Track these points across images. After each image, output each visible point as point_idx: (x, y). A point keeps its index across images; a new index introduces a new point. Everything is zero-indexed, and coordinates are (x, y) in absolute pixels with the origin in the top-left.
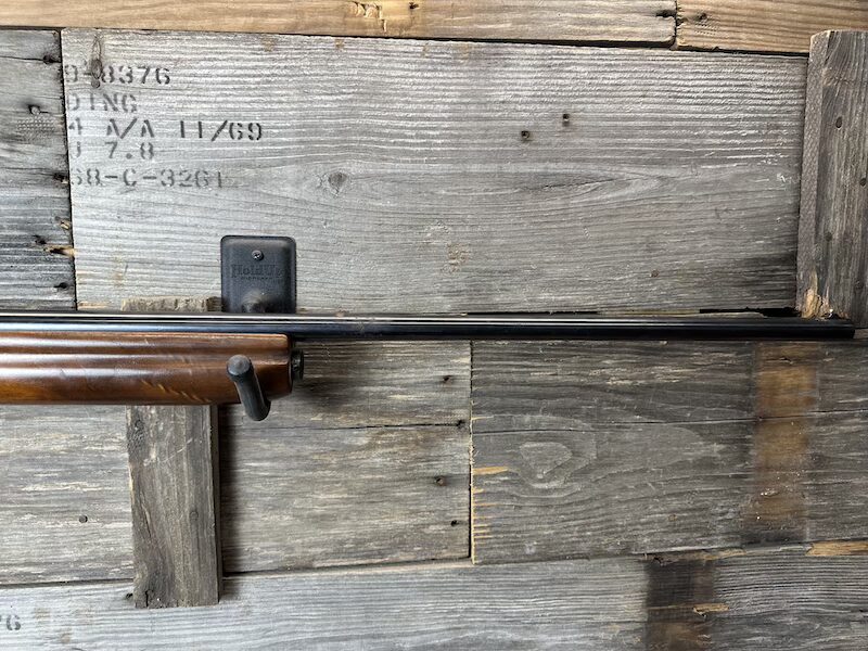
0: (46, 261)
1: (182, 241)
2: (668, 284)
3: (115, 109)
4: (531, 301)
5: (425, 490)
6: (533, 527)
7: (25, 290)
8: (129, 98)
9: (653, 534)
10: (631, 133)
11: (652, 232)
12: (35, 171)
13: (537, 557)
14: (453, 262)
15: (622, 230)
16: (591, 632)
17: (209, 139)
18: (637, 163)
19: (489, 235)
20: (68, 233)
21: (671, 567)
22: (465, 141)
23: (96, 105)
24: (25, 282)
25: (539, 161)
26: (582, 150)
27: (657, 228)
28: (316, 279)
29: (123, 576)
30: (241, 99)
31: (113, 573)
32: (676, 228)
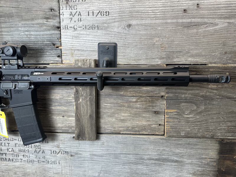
0: (55, 50)
1: (88, 44)
2: (230, 56)
3: (72, 9)
4: (186, 61)
5: (151, 115)
6: (184, 128)
7: (50, 57)
8: (75, 6)
9: (221, 133)
10: (219, 9)
11: (225, 40)
12: (52, 26)
13: (184, 137)
14: (162, 49)
15: (215, 39)
16: (200, 160)
17: (95, 16)
18: (221, 18)
19: (173, 41)
20: (60, 43)
21: (227, 143)
22: (166, 13)
23: (67, 8)
24: (50, 55)
25: (189, 18)
26: (203, 15)
27: (226, 38)
28: (122, 55)
29: (72, 132)
30: (104, 5)
31: (70, 131)
32: (233, 38)
